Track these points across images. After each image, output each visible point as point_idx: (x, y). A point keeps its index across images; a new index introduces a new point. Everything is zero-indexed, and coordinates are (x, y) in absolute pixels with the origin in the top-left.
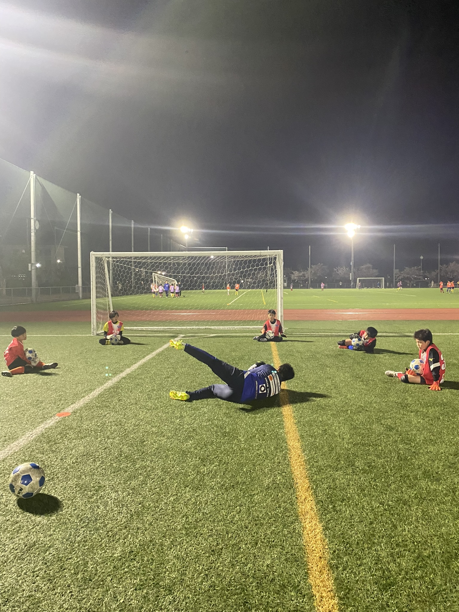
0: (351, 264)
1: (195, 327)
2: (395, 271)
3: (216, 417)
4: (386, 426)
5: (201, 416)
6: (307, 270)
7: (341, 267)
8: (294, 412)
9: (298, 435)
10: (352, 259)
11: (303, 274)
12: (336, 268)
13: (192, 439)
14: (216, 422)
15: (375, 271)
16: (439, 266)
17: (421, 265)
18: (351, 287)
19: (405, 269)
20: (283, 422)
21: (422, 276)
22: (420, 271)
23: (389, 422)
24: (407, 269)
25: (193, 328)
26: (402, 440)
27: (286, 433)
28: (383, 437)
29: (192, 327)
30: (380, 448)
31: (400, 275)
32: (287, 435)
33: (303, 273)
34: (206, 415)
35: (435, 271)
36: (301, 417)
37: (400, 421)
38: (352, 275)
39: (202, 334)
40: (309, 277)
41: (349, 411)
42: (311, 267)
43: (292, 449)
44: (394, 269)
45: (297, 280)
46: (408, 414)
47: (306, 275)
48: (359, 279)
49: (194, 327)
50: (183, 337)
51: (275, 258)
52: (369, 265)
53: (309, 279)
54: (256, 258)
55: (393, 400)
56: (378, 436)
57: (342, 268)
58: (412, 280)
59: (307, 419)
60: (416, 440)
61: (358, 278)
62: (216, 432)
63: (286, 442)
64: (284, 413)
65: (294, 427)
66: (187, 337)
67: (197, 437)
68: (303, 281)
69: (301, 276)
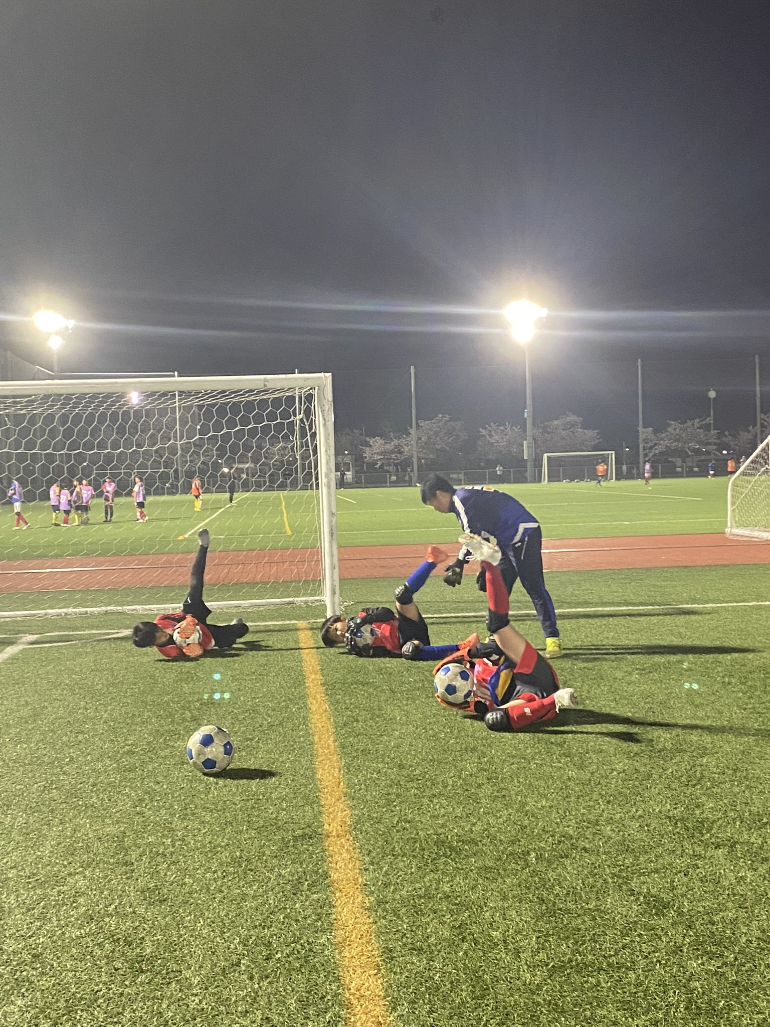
0: (526, 415)
1: (74, 610)
2: (645, 433)
3: (113, 906)
4: (645, 897)
5: (64, 904)
6: (408, 434)
7: (499, 425)
8: (366, 870)
9: (375, 949)
10: (529, 401)
11: (396, 447)
12: (485, 428)
13: (27, 990)
14: (113, 921)
15: (590, 433)
16: (759, 415)
17: (712, 414)
18: (526, 478)
19: (669, 425)
20: (332, 906)
21: (715, 444)
22: (710, 431)
23: (654, 885)
24: (674, 428)
25: (66, 614)
26: (697, 945)
27: (339, 946)
28: (640, 935)
29: (65, 610)
30: (632, 975)
31: (656, 444)
32: (340, 953)
33: (396, 442)
34: (81, 900)
35: (749, 432)
36: (386, 885)
37: (685, 879)
38: (528, 447)
39: (94, 632)
40: (415, 453)
41: (533, 854)
42: (418, 425)
43: (355, 1002)
44: (640, 429)
45: (379, 463)
46: (708, 854)
47: (406, 449)
48: (548, 457)
49: (71, 610)
50: (32, 643)
51: (309, 398)
52: (572, 418)
53: (415, 460)
54: (252, 398)
55: (660, 812)
56: (623, 936)
57: (502, 428)
58: (689, 456)
59: (404, 893)
60: (737, 940)
61: (545, 455)
62: (110, 959)
63: (338, 979)
64: (334, 876)
65: (365, 923)
66: (47, 642)
67: (45, 983)
68: (396, 465)
69: (392, 452)
